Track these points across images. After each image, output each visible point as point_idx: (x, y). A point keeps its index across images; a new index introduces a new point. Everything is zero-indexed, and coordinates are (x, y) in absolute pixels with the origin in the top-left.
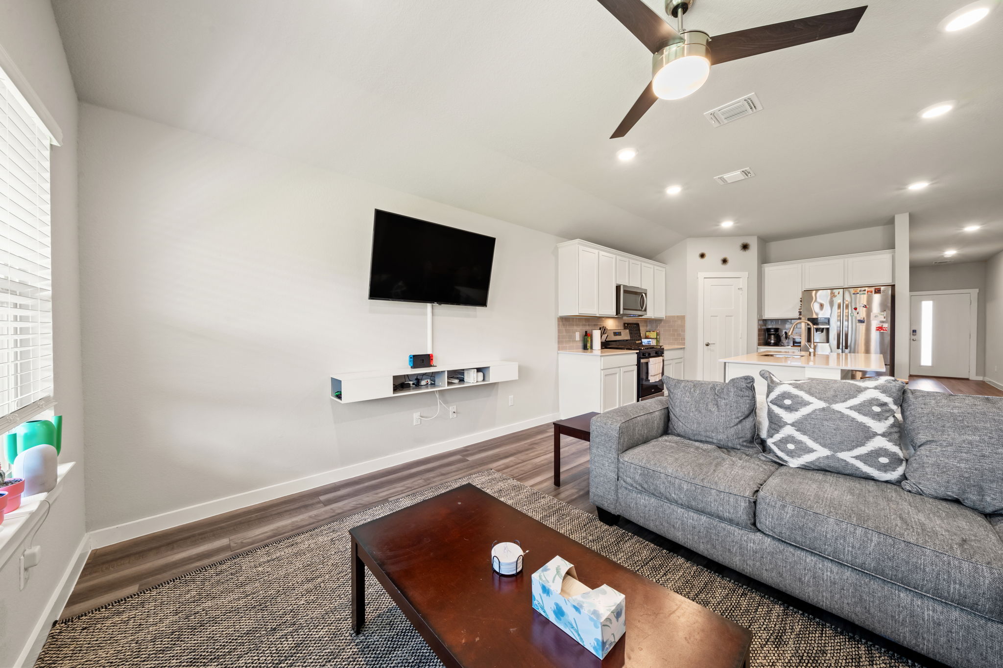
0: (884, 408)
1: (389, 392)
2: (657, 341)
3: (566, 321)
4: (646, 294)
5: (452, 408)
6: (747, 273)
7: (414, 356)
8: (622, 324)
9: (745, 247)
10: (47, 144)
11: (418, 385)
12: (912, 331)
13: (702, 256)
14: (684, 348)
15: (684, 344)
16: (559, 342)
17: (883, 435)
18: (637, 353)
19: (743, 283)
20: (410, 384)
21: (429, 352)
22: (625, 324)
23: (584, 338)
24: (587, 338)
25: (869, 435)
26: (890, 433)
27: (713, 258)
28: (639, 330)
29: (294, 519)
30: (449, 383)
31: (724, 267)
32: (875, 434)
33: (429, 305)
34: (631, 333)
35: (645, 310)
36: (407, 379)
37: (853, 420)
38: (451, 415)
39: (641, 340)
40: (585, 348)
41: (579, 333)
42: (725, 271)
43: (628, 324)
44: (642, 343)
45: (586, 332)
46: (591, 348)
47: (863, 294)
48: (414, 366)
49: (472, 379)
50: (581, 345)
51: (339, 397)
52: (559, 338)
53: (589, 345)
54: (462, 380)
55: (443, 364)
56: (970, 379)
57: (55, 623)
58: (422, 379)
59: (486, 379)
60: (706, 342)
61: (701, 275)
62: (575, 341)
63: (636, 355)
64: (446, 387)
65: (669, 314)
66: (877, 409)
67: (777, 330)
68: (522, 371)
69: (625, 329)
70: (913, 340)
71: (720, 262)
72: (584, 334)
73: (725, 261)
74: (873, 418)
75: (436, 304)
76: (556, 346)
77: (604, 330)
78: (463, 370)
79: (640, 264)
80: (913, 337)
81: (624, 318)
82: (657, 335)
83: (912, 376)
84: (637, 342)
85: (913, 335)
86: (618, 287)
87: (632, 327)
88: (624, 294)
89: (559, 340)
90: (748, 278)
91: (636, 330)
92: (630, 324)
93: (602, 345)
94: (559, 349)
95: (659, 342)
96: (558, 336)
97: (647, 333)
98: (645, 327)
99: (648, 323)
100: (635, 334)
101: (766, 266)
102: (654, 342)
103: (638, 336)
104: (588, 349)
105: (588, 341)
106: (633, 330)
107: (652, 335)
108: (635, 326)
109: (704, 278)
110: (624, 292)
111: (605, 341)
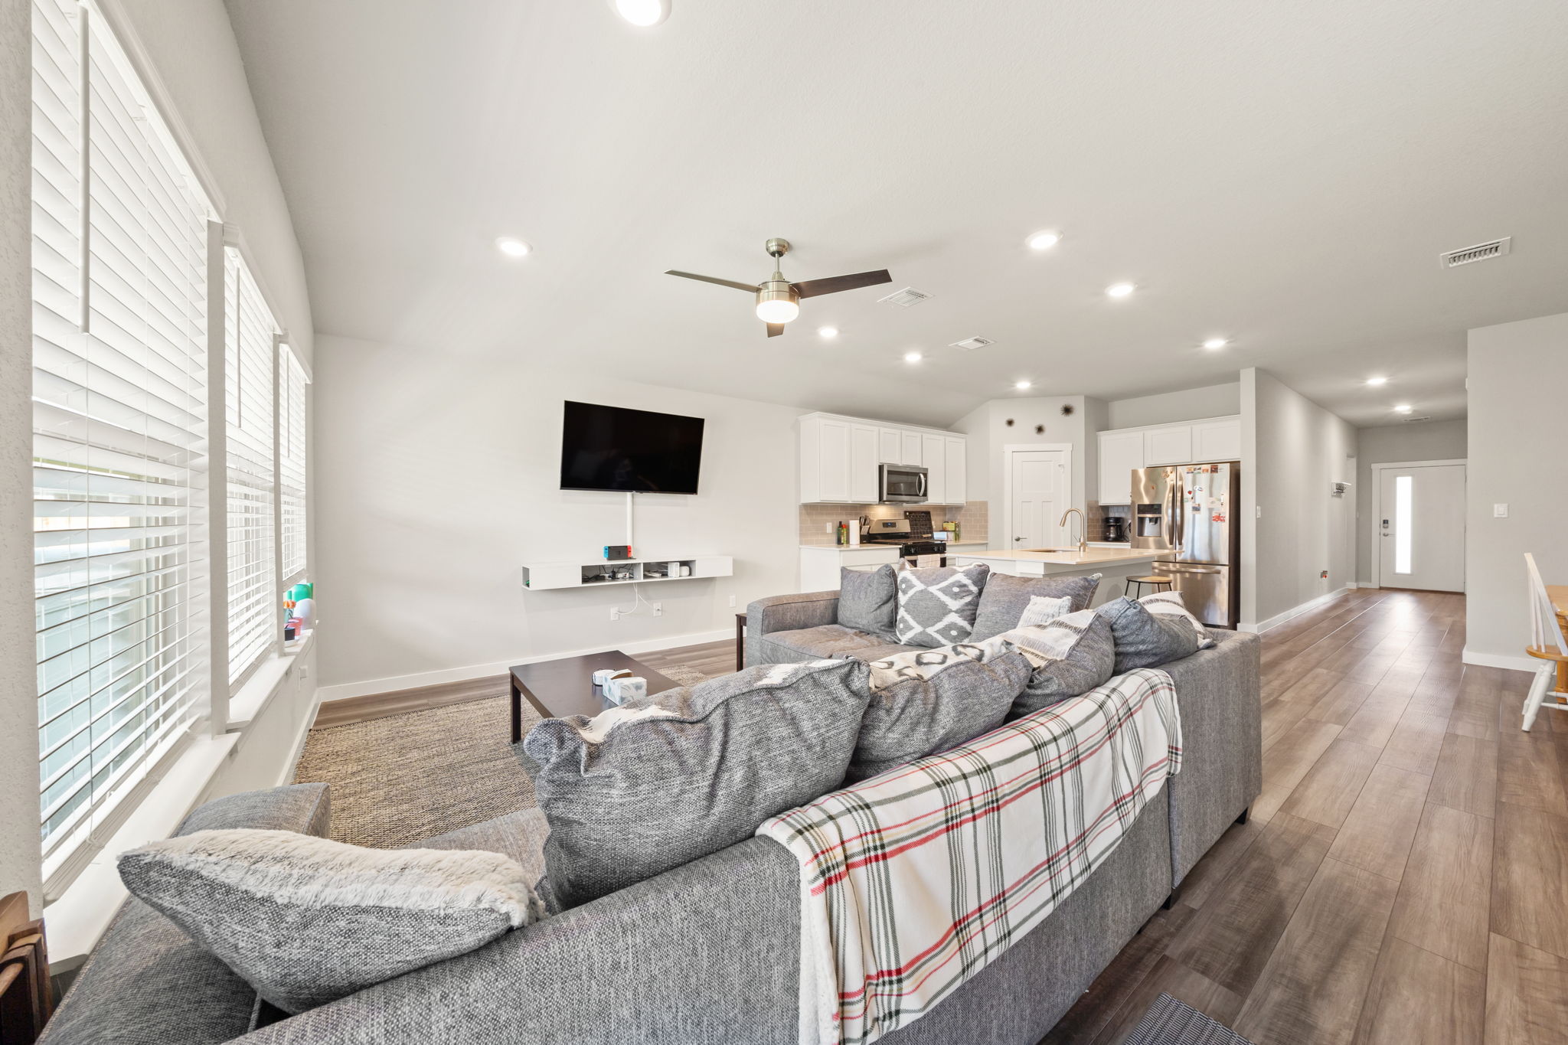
0: (963, 589)
1: (577, 582)
2: (956, 534)
3: (812, 509)
4: (925, 475)
5: (657, 605)
6: (1070, 445)
7: (609, 547)
8: (903, 513)
9: (1067, 410)
10: (303, 384)
11: (614, 577)
12: (1382, 522)
13: (1010, 423)
14: (987, 544)
15: (986, 538)
16: (801, 535)
17: (956, 612)
18: (900, 548)
19: (1065, 457)
20: (604, 577)
21: (628, 544)
22: (905, 512)
23: (839, 530)
24: (842, 527)
25: (945, 611)
26: (964, 610)
27: (1025, 425)
28: (930, 520)
29: (483, 691)
30: (645, 576)
31: (1040, 436)
32: (951, 611)
33: (629, 494)
34: (911, 525)
35: (925, 494)
36: (603, 571)
37: (939, 599)
38: (655, 613)
39: (932, 533)
40: (839, 542)
41: (831, 524)
42: (1041, 443)
43: (910, 513)
44: (932, 537)
45: (840, 523)
46: (848, 542)
47: (1199, 473)
48: (610, 558)
49: (674, 572)
50: (834, 538)
51: (528, 585)
52: (801, 530)
53: (843, 539)
54: (665, 575)
55: (642, 555)
57: (310, 730)
58: (618, 572)
59: (693, 573)
60: (1015, 537)
61: (1008, 448)
62: (824, 533)
63: (899, 551)
64: (642, 580)
65: (971, 500)
66: (956, 590)
67: (1118, 520)
68: (738, 565)
69: (905, 519)
70: (1384, 535)
71: (1034, 431)
72: (838, 525)
73: (1040, 429)
74: (951, 598)
75: (634, 492)
76: (797, 539)
77: (865, 521)
78: (667, 563)
79: (919, 435)
80: (1384, 531)
81: (905, 504)
82: (956, 527)
83: (1381, 588)
84: (924, 536)
85: (1384, 527)
86: (881, 467)
87: (917, 516)
88: (888, 476)
89: (802, 533)
90: (1072, 451)
91: (925, 521)
92: (915, 512)
93: (862, 539)
94: (800, 543)
95: (958, 536)
96: (799, 527)
97: (944, 524)
98: (942, 517)
99: (952, 511)
100: (922, 525)
101: (1102, 434)
102: (951, 535)
103: (926, 528)
104: (842, 544)
105: (843, 534)
106: (918, 521)
107: (950, 527)
108: (923, 514)
109: (1013, 452)
110: (889, 472)
111: (867, 533)
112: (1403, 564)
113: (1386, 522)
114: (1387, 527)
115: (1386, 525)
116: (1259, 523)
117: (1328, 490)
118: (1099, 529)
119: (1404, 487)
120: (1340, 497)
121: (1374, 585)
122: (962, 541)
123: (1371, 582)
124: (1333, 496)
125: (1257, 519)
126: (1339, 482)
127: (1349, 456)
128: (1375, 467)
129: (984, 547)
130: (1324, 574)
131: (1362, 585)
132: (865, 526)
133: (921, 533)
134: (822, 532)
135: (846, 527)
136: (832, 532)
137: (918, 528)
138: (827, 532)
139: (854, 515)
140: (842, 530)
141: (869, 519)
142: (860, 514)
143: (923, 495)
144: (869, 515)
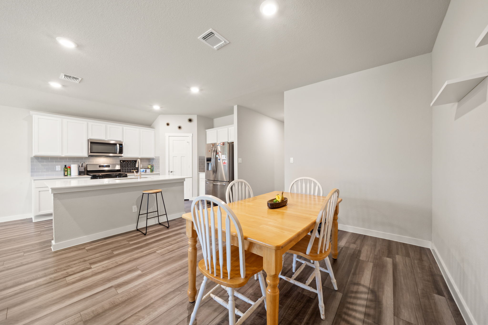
3: (43, 159)
4: (121, 145)
6: (191, 134)
9: (190, 120)
13: (168, 124)
14: (159, 174)
15: (159, 171)
19: (189, 139)
22: (121, 161)
27: (174, 125)
28: (136, 164)
35: (121, 153)
40: (65, 175)
41: (59, 166)
42: (180, 133)
45: (65, 166)
46: (71, 175)
50: (61, 173)
60: (170, 171)
61: (167, 135)
65: (156, 156)
71: (177, 128)
72: (64, 167)
73: (180, 128)
76: (30, 174)
79: (121, 127)
81: (118, 158)
84: (132, 171)
86: (88, 140)
87: (129, 162)
88: (91, 144)
89: (33, 171)
90: (192, 137)
91: (134, 164)
92: (127, 161)
93: (80, 173)
94: (32, 176)
95: (152, 170)
96: (31, 168)
97: (148, 165)
98: (147, 163)
99: (150, 160)
100: (132, 166)
101: (207, 130)
102: (148, 171)
103: (135, 168)
104: (67, 175)
105: (67, 171)
106: (129, 164)
107: (150, 167)
108: (133, 162)
109: (169, 136)
110: (91, 143)
111: (84, 171)
116: (240, 165)
122: (154, 172)
125: (238, 164)
132: (82, 167)
133: (130, 170)
134: (54, 170)
135: (69, 168)
136: (60, 170)
137: (128, 167)
138: (57, 170)
139: (74, 163)
140: (67, 169)
141: (85, 164)
142: (78, 162)
143: (119, 153)
144: (84, 162)
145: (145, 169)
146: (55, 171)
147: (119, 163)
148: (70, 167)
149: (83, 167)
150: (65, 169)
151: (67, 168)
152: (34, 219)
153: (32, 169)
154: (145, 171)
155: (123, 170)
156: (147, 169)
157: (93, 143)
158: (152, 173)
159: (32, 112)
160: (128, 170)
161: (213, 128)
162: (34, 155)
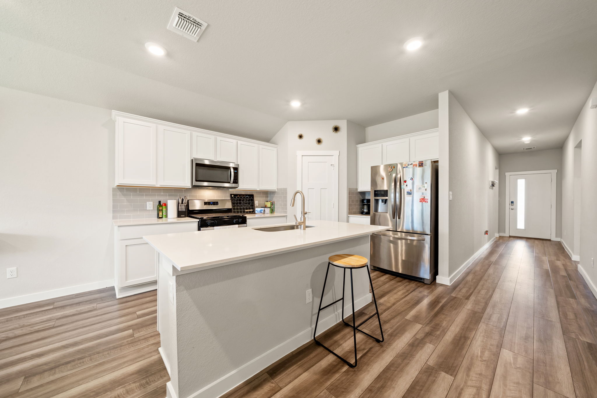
2: (271, 209)
3: (130, 191)
4: (236, 169)
9: (336, 129)
12: (510, 203)
13: (301, 137)
14: (287, 216)
15: (286, 212)
16: (114, 212)
18: (198, 222)
19: (335, 160)
22: (231, 195)
27: (310, 138)
28: (253, 200)
31: (319, 146)
34: (234, 204)
35: (236, 183)
39: (254, 209)
40: (158, 216)
41: (151, 202)
42: (319, 150)
43: (234, 195)
45: (160, 202)
46: (167, 216)
47: (411, 167)
50: (155, 214)
53: (163, 214)
56: (551, 240)
61: (299, 153)
63: (197, 224)
65: (279, 187)
67: (367, 200)
69: (231, 199)
70: (512, 209)
71: (315, 142)
72: (158, 204)
73: (319, 141)
76: (111, 215)
77: (181, 201)
79: (235, 141)
80: (512, 207)
81: (230, 190)
82: (271, 205)
83: (510, 237)
84: (246, 211)
85: (511, 205)
86: (192, 160)
87: (242, 198)
88: (197, 167)
89: (116, 210)
90: (339, 156)
91: (248, 201)
92: (240, 195)
93: (180, 214)
94: (114, 218)
95: (273, 211)
96: (113, 205)
97: (266, 203)
98: (264, 198)
99: (268, 195)
100: (245, 204)
101: (359, 146)
102: (268, 210)
103: (249, 206)
104: (162, 218)
105: (162, 210)
106: (242, 201)
107: (269, 205)
108: (247, 196)
109: (302, 156)
110: (197, 165)
111: (185, 210)
112: (521, 225)
113: (512, 202)
114: (513, 205)
115: (512, 204)
116: (451, 204)
117: (488, 184)
118: (357, 206)
119: (521, 183)
120: (492, 189)
121: (507, 235)
122: (275, 214)
123: (505, 233)
124: (490, 188)
125: (450, 201)
126: (492, 180)
127: (496, 169)
128: (507, 174)
129: (284, 219)
130: (486, 233)
131: (502, 234)
132: (182, 205)
133: (244, 209)
134: (143, 209)
135: (164, 206)
136: (152, 209)
137: (241, 205)
138: (148, 209)
139: (171, 196)
140: (162, 208)
141: (186, 199)
142: (177, 196)
143: (234, 183)
144: (185, 197)
145: (263, 209)
146: (146, 210)
147: (229, 198)
148: (166, 205)
149: (184, 205)
150: (159, 207)
151: (162, 206)
152: (118, 293)
153: (114, 207)
154: (263, 211)
155: (234, 209)
156: (266, 209)
157: (199, 166)
158: (272, 215)
159: (114, 112)
160: (241, 209)
161: (365, 143)
162: (117, 184)
